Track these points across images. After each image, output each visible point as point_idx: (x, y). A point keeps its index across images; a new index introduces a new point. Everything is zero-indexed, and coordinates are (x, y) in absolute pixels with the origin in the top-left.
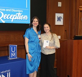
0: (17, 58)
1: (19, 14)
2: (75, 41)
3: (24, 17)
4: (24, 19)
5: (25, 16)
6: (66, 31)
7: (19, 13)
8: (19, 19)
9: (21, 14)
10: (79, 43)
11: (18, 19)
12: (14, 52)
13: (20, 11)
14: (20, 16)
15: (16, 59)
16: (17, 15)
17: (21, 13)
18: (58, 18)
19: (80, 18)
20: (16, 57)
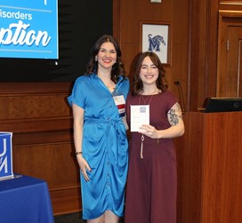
0: (12, 176)
1: (20, 25)
2: (211, 118)
3: (36, 35)
4: (37, 43)
5: (40, 34)
6: (177, 83)
7: (20, 22)
8: (22, 43)
9: (25, 26)
10: (221, 124)
11: (15, 43)
12: (4, 157)
13: (22, 16)
14: (24, 32)
15: (11, 180)
16: (14, 29)
17: (25, 22)
18: (150, 40)
19: (222, 41)
20: (9, 174)
